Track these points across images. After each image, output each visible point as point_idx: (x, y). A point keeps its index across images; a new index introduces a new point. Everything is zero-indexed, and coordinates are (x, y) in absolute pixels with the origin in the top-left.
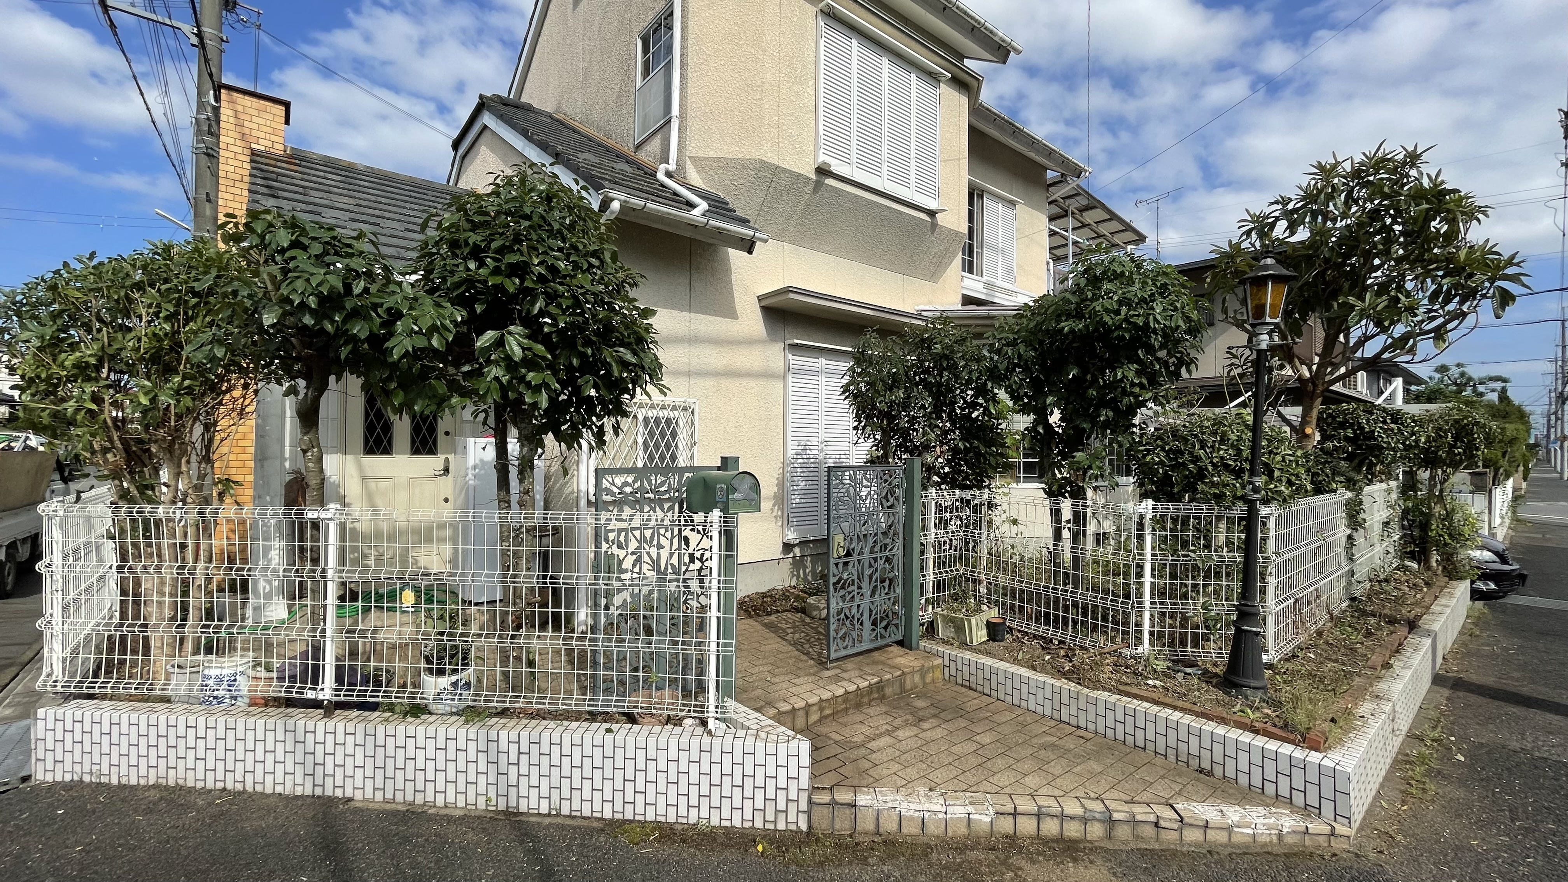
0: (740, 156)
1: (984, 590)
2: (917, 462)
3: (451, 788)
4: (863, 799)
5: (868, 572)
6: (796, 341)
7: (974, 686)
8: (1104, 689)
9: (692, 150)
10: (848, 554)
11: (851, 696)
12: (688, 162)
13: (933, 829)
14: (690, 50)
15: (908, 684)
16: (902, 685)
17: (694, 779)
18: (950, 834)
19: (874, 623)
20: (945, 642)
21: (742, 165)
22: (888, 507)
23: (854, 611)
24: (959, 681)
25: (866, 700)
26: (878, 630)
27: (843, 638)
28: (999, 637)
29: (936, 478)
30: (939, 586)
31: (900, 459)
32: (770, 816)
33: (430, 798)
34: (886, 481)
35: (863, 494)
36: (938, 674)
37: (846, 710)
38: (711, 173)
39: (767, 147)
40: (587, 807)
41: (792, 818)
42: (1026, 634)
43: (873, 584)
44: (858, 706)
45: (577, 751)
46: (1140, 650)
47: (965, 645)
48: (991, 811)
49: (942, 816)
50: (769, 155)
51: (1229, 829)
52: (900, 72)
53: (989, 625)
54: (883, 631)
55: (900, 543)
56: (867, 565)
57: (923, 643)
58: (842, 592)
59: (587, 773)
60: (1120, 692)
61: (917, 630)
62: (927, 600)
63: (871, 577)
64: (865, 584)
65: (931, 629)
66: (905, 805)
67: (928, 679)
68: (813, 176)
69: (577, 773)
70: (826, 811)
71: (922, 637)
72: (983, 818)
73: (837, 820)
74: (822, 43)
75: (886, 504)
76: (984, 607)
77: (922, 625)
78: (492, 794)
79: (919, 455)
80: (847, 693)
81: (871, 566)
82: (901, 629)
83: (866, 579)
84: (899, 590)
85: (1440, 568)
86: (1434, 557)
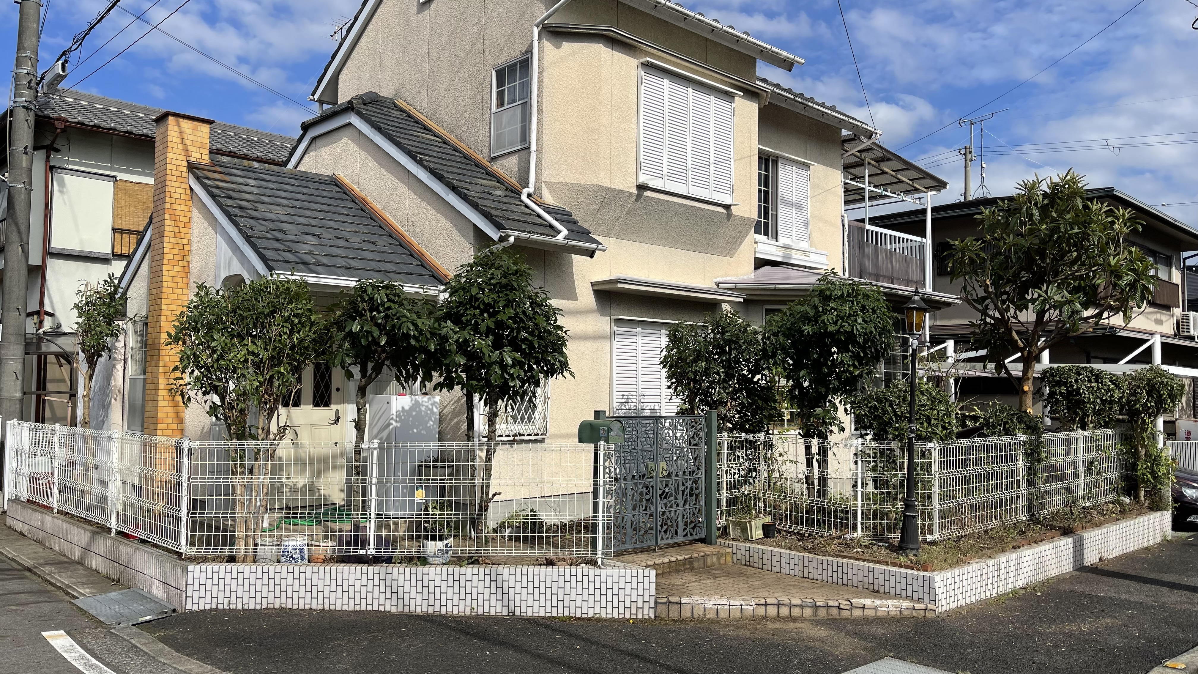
0: (583, 182)
1: (762, 505)
2: (714, 414)
3: (450, 603)
4: (684, 600)
5: (681, 488)
6: (621, 317)
7: (752, 564)
8: (829, 555)
9: (546, 176)
10: (669, 475)
11: (673, 564)
12: (543, 186)
13: (723, 615)
14: (545, 100)
15: (709, 562)
16: (705, 562)
17: (591, 591)
18: (731, 617)
19: (686, 524)
20: (734, 539)
21: (585, 188)
22: (695, 445)
23: (673, 514)
24: (743, 562)
25: (682, 568)
26: (688, 529)
27: (665, 532)
28: (771, 535)
29: (729, 425)
30: (732, 502)
31: (702, 410)
32: (634, 611)
33: (437, 609)
34: (693, 427)
35: (678, 435)
36: (729, 559)
37: (670, 572)
38: (560, 193)
39: (602, 175)
40: (530, 610)
41: (646, 611)
42: (789, 532)
43: (685, 497)
44: (677, 571)
45: (524, 578)
46: (855, 534)
47: (747, 540)
48: (753, 603)
49: (727, 607)
50: (604, 180)
51: (875, 608)
52: (702, 97)
53: (765, 527)
54: (692, 531)
55: (703, 469)
56: (680, 484)
57: (719, 541)
58: (665, 501)
59: (530, 591)
60: (837, 556)
61: (715, 533)
62: (722, 511)
63: (683, 492)
64: (680, 497)
65: (725, 533)
66: (707, 602)
67: (722, 561)
68: (634, 191)
69: (524, 591)
70: (665, 607)
71: (719, 537)
72: (749, 609)
73: (670, 612)
74: (642, 88)
75: (693, 442)
76: (761, 516)
77: (718, 529)
78: (474, 605)
79: (716, 409)
80: (670, 562)
81: (683, 484)
82: (704, 530)
83: (681, 492)
84: (702, 503)
85: (1147, 502)
86: (1142, 493)
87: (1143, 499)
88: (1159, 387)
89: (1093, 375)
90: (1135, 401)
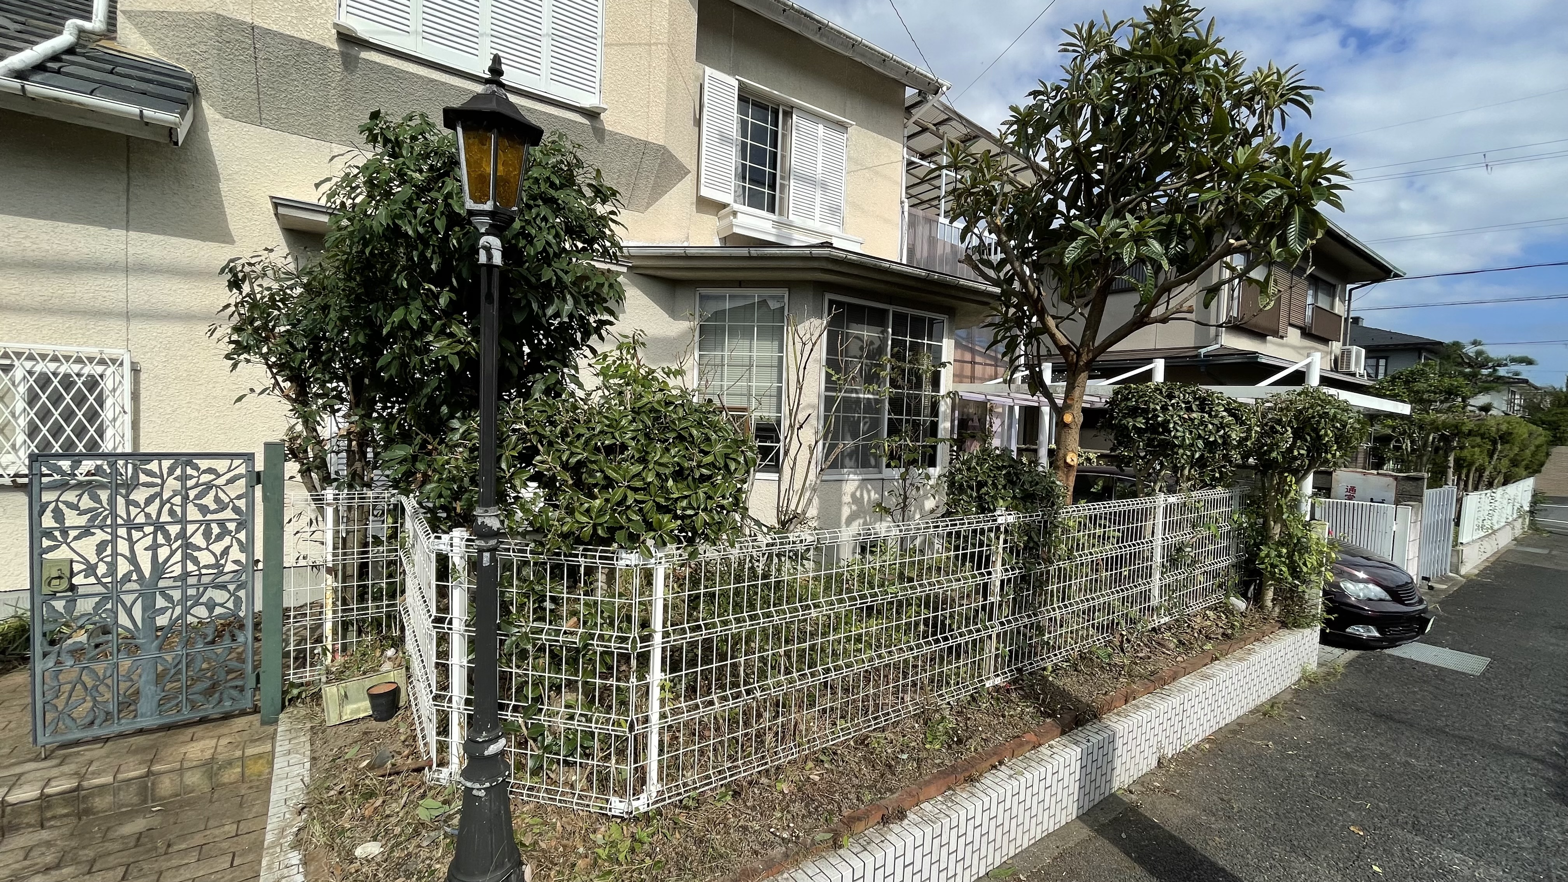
12: (121, 19)
36: (259, 768)
38: (159, 34)
46: (444, 773)
53: (370, 695)
57: (282, 715)
67: (229, 777)
68: (334, 46)
85: (1277, 610)
86: (1270, 594)
87: (1269, 604)
88: (1319, 422)
89: (1195, 399)
90: (1272, 445)
